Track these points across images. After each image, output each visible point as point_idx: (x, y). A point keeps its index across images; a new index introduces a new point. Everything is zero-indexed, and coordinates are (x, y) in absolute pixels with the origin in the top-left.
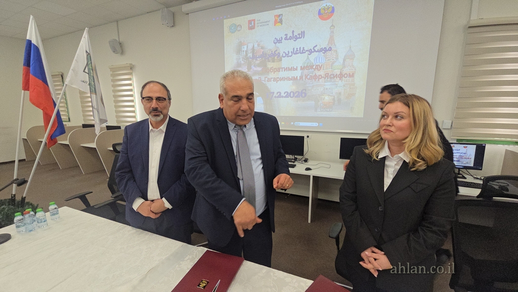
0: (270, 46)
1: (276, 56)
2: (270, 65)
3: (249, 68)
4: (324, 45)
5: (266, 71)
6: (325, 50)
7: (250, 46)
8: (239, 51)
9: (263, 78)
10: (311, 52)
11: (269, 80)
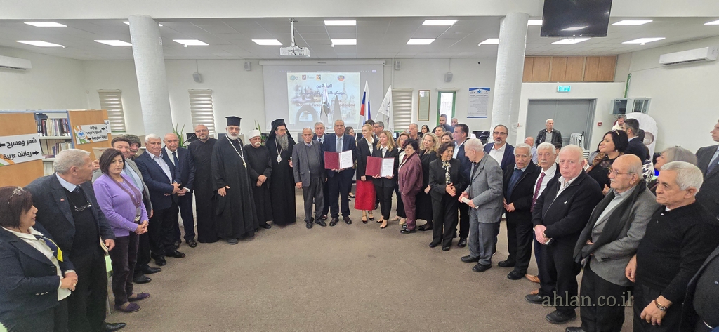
0: (315, 89)
1: (318, 94)
2: (315, 98)
3: (303, 99)
4: (341, 91)
5: (313, 101)
6: (342, 94)
7: (304, 88)
8: (297, 90)
9: (311, 104)
10: (335, 94)
11: (315, 105)
